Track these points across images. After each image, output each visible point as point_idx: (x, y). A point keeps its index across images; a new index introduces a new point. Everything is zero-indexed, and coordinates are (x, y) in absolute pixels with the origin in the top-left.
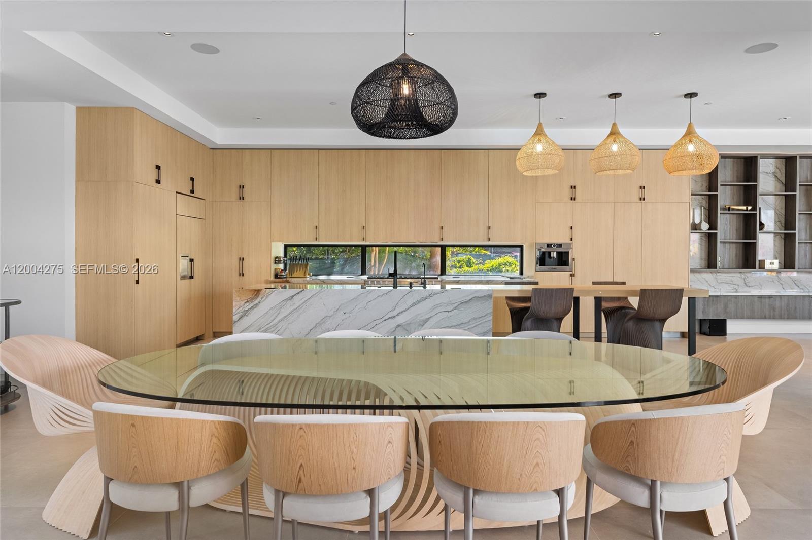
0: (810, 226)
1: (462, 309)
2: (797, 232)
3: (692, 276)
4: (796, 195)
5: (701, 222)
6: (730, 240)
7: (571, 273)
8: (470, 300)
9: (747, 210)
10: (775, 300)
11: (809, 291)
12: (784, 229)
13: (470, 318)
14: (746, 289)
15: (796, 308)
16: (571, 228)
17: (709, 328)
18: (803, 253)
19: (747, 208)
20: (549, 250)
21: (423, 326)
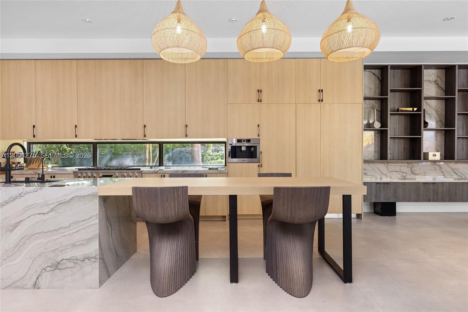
0: (466, 124)
1: (62, 211)
2: (456, 129)
3: (367, 166)
4: (455, 97)
5: (374, 122)
6: (398, 136)
7: (259, 164)
8: (71, 199)
9: (413, 111)
10: (438, 186)
11: (466, 178)
12: (444, 127)
13: (71, 222)
14: (413, 176)
15: (456, 193)
16: (259, 126)
17: (381, 209)
18: (460, 146)
19: (413, 109)
20: (239, 144)
21: (12, 231)
